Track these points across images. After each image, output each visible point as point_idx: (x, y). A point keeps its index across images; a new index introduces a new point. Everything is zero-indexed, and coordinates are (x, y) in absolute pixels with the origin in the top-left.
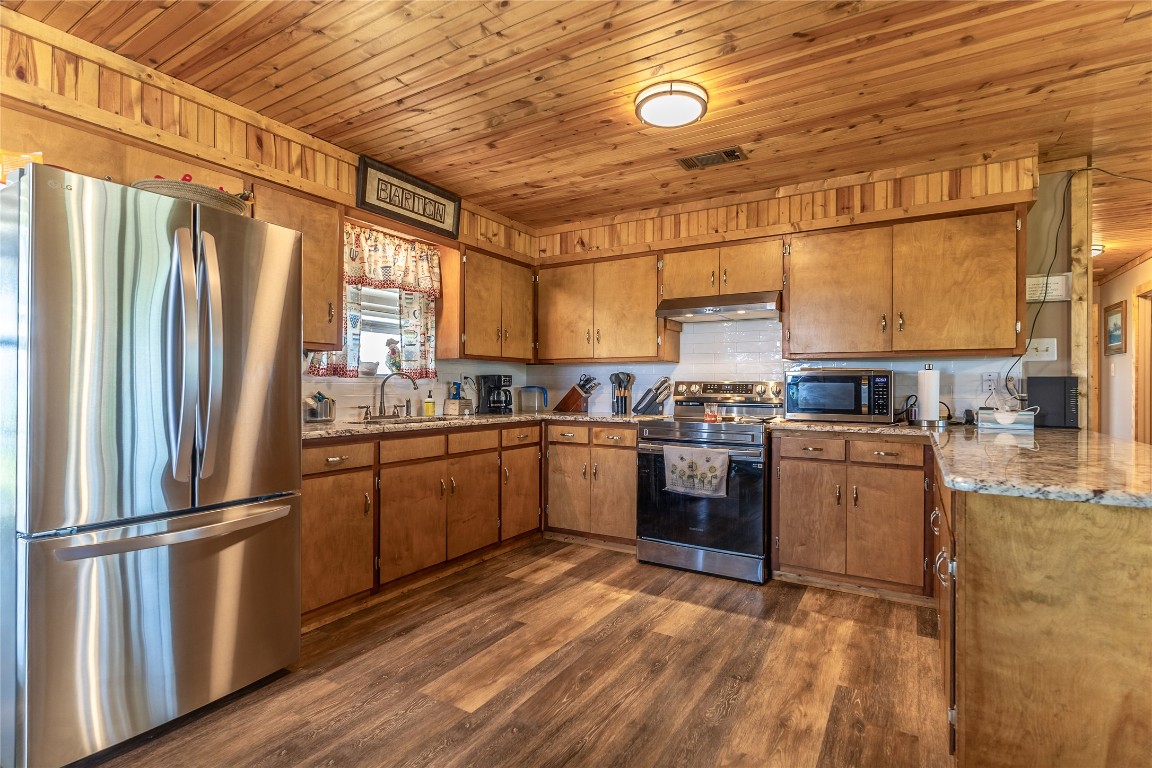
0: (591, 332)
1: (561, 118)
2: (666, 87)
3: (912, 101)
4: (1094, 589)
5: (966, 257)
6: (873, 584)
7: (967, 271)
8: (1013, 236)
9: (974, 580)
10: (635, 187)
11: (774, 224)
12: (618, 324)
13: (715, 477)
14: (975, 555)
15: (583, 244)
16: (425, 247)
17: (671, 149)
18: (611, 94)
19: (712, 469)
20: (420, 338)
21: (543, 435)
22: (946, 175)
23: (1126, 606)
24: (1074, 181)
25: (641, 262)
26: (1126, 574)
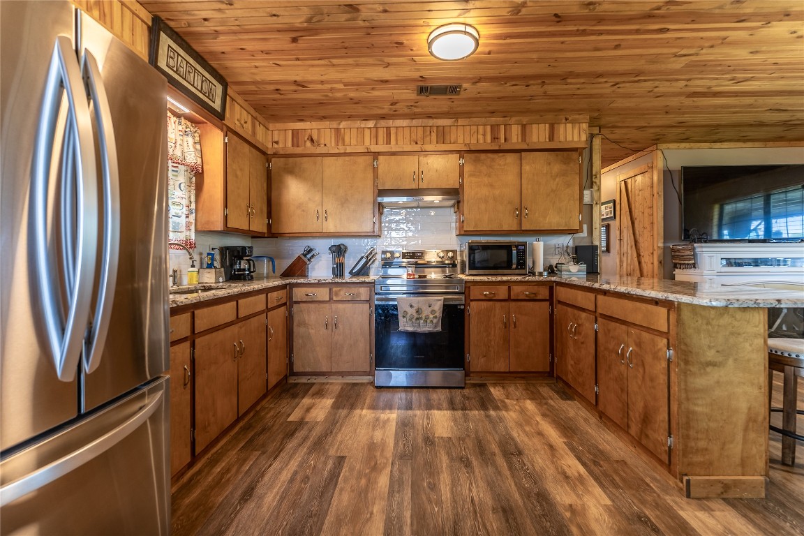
0: (320, 211)
1: (370, 30)
2: (462, 28)
3: (564, 78)
4: (736, 354)
5: (557, 176)
6: (523, 375)
7: (558, 184)
8: (578, 166)
9: (685, 359)
10: (374, 101)
11: (454, 143)
12: (343, 206)
13: (436, 317)
14: (686, 344)
15: (312, 140)
16: (189, 124)
17: (422, 77)
18: (421, 22)
19: (433, 312)
20: (185, 210)
21: (290, 296)
22: (547, 125)
23: (749, 360)
24: (594, 139)
25: (361, 160)
26: (748, 344)
